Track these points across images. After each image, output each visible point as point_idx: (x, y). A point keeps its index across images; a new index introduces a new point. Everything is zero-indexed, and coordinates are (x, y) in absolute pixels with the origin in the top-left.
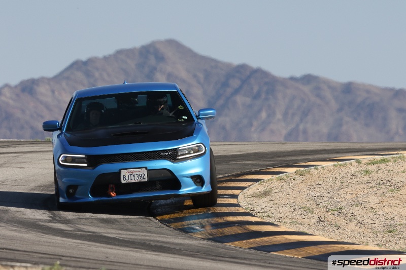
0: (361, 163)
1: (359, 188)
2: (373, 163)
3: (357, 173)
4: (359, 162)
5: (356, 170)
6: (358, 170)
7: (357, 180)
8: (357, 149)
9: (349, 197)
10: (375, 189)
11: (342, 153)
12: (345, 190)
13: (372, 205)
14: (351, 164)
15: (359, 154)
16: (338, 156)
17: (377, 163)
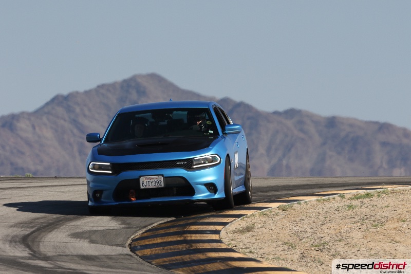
0: (344, 197)
1: (342, 223)
2: (357, 197)
3: (340, 208)
4: (342, 196)
5: (339, 205)
6: (341, 205)
7: (341, 215)
8: (341, 184)
9: (332, 232)
10: (359, 224)
11: (326, 187)
12: (328, 225)
13: (355, 241)
14: (334, 198)
15: (342, 189)
16: (321, 191)
17: (360, 198)
